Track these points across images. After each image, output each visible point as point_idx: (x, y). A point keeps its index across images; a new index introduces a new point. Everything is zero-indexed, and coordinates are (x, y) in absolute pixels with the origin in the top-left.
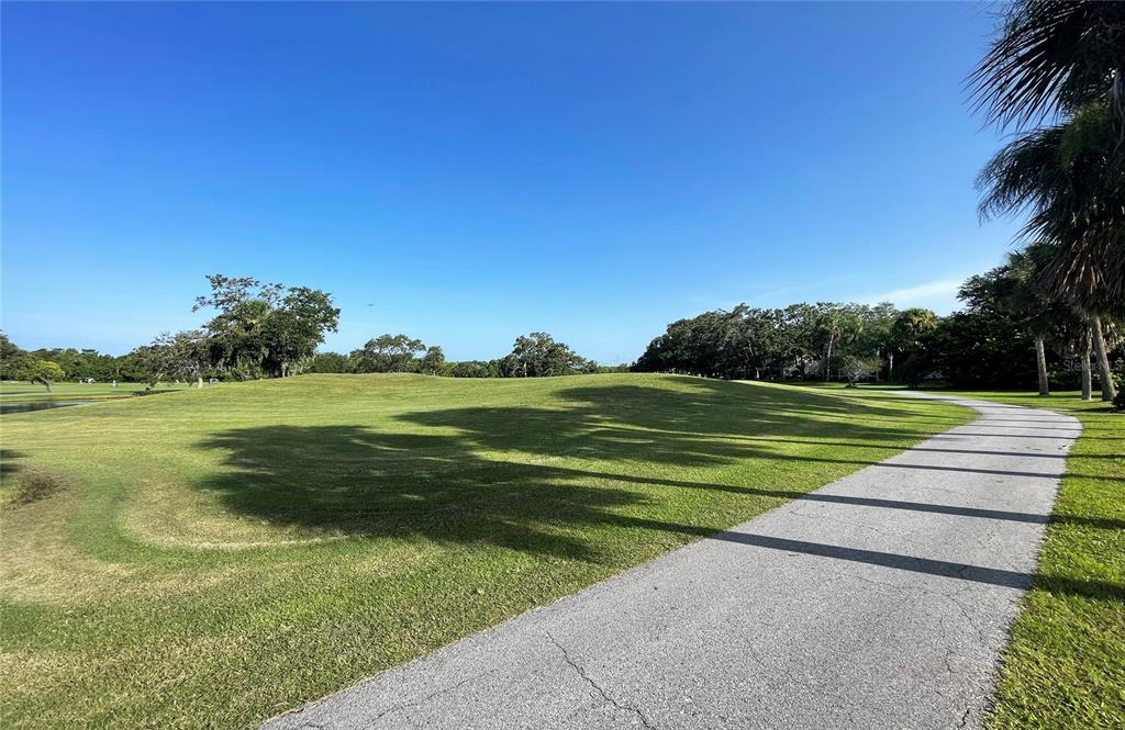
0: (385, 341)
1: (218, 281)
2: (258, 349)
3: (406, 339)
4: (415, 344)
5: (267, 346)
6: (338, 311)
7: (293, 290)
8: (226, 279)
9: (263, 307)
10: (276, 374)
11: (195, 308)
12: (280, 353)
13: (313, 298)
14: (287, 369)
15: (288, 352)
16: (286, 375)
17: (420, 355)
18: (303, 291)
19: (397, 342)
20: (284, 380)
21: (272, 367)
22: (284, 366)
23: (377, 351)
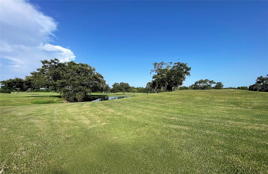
0: (201, 82)
1: (155, 64)
2: (165, 82)
3: (208, 80)
4: (211, 82)
5: (168, 82)
6: (190, 68)
7: (175, 64)
8: (157, 63)
9: (167, 70)
10: (171, 90)
11: (151, 73)
12: (172, 84)
13: (181, 65)
14: (174, 89)
15: (174, 84)
16: (174, 91)
17: (213, 85)
18: (178, 63)
19: (205, 81)
20: (173, 92)
21: (169, 89)
22: (173, 88)
23: (198, 85)
